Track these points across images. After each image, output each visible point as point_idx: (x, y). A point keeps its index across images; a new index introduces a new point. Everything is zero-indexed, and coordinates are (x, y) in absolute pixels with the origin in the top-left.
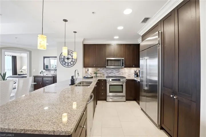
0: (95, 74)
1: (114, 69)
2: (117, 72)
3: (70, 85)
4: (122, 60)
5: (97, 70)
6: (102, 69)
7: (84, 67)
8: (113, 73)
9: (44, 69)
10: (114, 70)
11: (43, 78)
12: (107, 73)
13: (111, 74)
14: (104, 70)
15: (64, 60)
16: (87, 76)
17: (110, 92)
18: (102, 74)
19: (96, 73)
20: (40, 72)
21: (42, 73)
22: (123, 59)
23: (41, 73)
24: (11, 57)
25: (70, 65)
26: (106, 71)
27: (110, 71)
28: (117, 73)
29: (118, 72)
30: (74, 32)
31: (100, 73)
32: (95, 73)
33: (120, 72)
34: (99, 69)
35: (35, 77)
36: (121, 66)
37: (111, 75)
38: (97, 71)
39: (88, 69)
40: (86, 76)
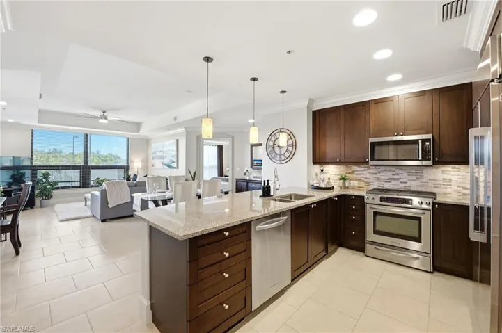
0: (342, 181)
1: (401, 169)
2: (414, 177)
3: (261, 197)
4: (424, 141)
5: (350, 171)
6: (363, 169)
7: (314, 163)
8: (398, 179)
9: (251, 167)
10: (400, 172)
11: (247, 183)
12: (379, 179)
13: (393, 182)
14: (369, 171)
15: (274, 150)
16: (318, 185)
17: (376, 232)
18: (363, 181)
19: (344, 179)
20: (245, 171)
21: (247, 174)
22: (429, 136)
23: (245, 174)
24: (216, 148)
25: (283, 159)
26: (376, 174)
27: (389, 175)
28: (414, 180)
29: (417, 179)
30: (281, 92)
31: (359, 180)
32: (340, 179)
33: (424, 180)
34: (355, 168)
35: (238, 181)
36: (418, 160)
37: (391, 188)
38: (350, 173)
39: (322, 168)
40: (315, 185)
